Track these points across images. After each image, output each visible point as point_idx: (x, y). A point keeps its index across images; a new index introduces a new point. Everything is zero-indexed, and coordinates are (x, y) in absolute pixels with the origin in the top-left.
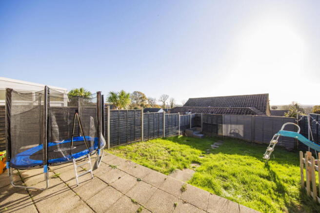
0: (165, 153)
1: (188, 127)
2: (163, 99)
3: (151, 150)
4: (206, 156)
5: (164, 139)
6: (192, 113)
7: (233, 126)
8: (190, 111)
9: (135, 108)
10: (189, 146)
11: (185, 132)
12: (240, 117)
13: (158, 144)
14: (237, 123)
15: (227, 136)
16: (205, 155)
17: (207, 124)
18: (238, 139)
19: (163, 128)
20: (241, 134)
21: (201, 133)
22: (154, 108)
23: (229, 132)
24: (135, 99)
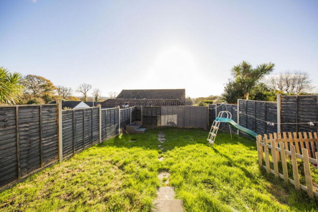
0: (116, 174)
1: (128, 122)
2: (83, 89)
3: (85, 175)
4: (165, 155)
5: (101, 145)
6: (130, 106)
7: (170, 116)
8: (126, 104)
9: (31, 102)
10: (140, 149)
11: (125, 129)
12: (175, 108)
13: (95, 159)
14: (173, 113)
15: (165, 126)
16: (162, 154)
17: (147, 117)
18: (174, 127)
19: (99, 129)
20: (176, 122)
21: (142, 127)
22: (70, 100)
23: (166, 122)
24: (31, 88)
